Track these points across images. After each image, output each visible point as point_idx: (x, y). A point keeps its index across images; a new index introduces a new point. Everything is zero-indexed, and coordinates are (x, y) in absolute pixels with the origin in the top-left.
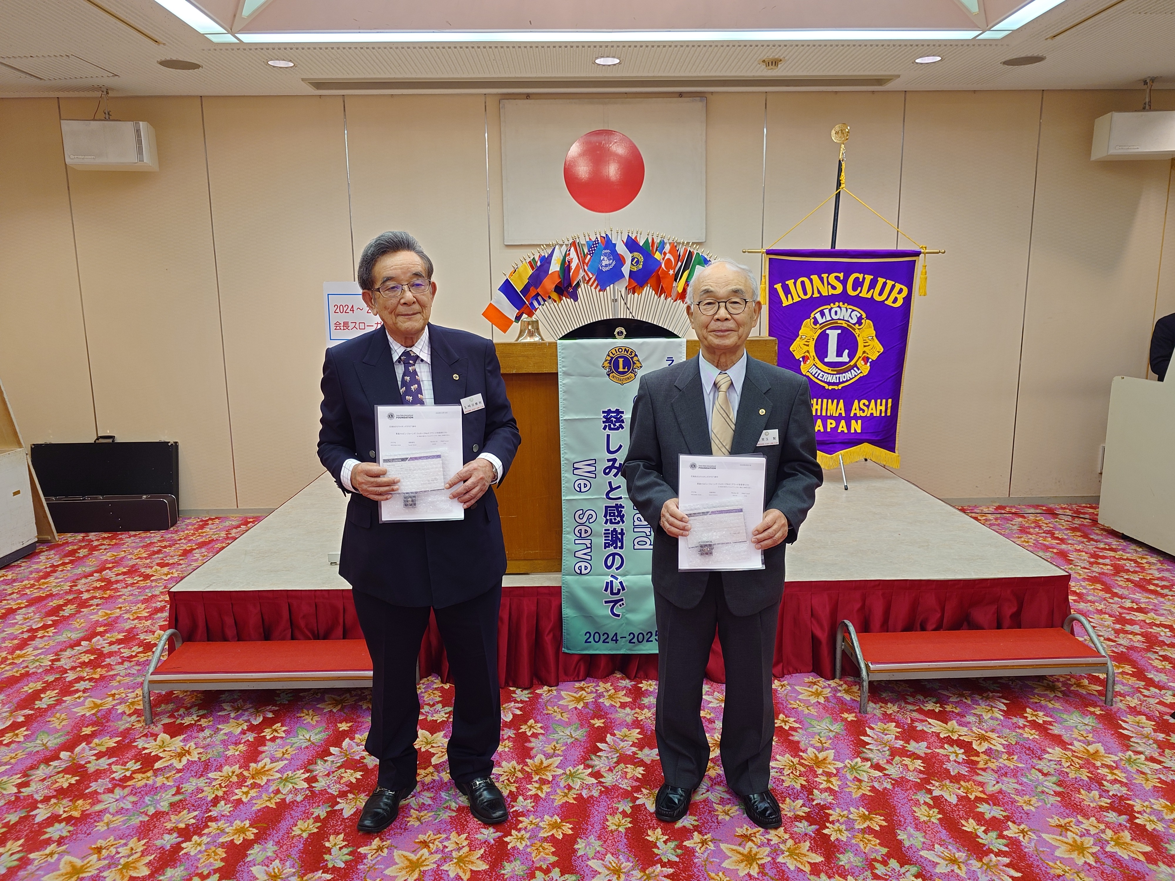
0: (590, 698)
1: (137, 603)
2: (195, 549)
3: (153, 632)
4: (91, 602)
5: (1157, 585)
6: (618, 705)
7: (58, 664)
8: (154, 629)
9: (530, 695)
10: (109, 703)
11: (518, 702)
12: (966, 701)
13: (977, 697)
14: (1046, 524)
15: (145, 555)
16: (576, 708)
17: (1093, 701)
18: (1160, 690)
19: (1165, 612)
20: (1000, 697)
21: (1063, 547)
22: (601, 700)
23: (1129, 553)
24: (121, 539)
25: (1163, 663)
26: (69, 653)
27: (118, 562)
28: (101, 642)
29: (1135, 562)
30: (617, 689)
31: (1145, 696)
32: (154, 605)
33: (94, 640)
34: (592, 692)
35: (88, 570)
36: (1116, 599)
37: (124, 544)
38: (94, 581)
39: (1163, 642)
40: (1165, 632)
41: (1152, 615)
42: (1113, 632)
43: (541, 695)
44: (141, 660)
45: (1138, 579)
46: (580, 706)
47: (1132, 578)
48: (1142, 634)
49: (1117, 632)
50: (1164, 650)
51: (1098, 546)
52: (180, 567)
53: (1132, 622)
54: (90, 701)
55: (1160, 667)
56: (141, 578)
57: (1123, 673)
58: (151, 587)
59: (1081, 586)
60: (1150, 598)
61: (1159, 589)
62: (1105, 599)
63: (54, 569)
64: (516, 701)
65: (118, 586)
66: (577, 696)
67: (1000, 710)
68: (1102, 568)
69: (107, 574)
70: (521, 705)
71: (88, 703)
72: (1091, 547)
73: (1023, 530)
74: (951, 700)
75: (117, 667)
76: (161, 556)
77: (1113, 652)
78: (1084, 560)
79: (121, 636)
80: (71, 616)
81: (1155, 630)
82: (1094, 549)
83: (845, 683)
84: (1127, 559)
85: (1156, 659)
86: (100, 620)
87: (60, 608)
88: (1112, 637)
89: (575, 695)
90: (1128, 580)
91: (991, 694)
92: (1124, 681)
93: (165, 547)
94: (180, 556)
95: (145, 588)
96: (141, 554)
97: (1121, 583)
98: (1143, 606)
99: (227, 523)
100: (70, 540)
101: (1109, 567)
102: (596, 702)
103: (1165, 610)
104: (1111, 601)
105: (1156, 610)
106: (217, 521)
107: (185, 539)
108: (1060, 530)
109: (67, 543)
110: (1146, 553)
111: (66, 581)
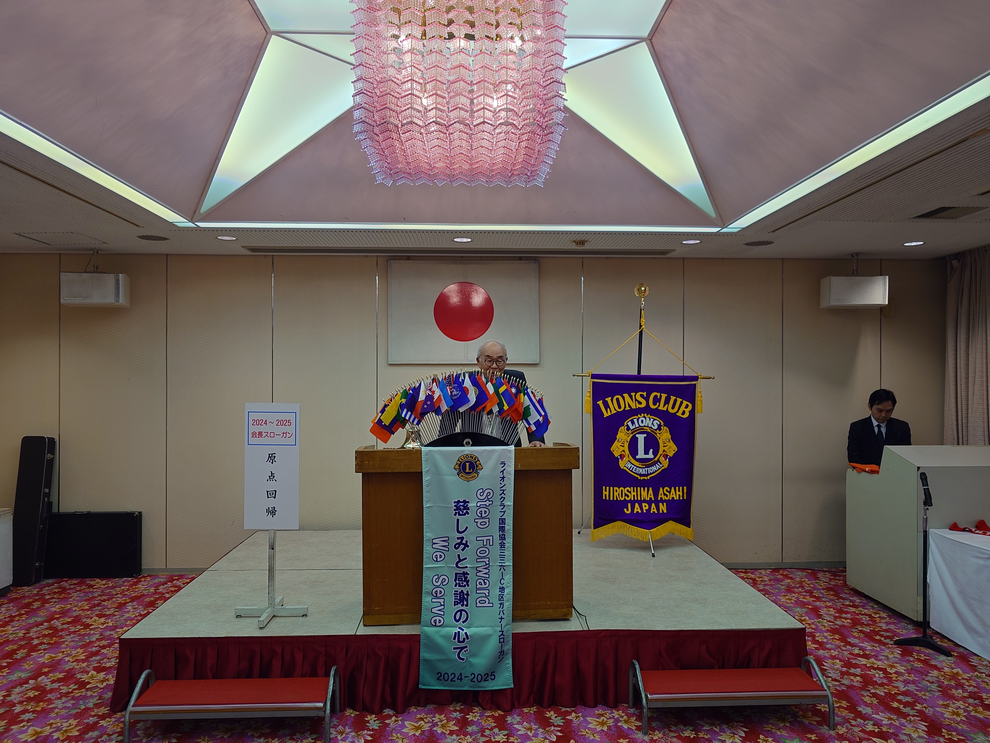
0: (426, 727)
1: (76, 648)
2: (128, 603)
3: (88, 673)
4: (40, 647)
5: (882, 636)
6: (448, 732)
7: (9, 699)
8: (88, 669)
9: (380, 725)
10: (47, 730)
11: (370, 730)
12: (715, 729)
13: (725, 727)
14: (808, 584)
15: (87, 607)
16: (414, 735)
17: (811, 729)
18: (865, 721)
19: (883, 658)
20: (741, 726)
21: (818, 603)
22: (435, 729)
23: (867, 609)
24: (69, 594)
25: (872, 699)
26: (18, 690)
27: (64, 613)
28: (46, 680)
29: (870, 616)
30: (448, 720)
31: (852, 725)
32: (90, 650)
33: (40, 679)
34: (429, 722)
35: (39, 619)
36: (848, 647)
37: (71, 597)
38: (44, 629)
39: (876, 681)
40: (879, 674)
41: (873, 660)
42: (839, 674)
43: (389, 724)
44: (77, 695)
45: (869, 631)
46: (417, 734)
47: (864, 629)
48: (861, 676)
49: (843, 674)
50: (875, 689)
51: (845, 603)
52: (115, 617)
53: (856, 666)
54: (32, 730)
55: (869, 702)
56: (82, 627)
57: (840, 707)
58: (89, 635)
59: (824, 636)
60: (874, 646)
61: (883, 639)
62: (839, 647)
63: (12, 619)
64: (369, 730)
65: (63, 633)
66: (417, 725)
67: (740, 737)
68: (843, 622)
69: (56, 623)
70: (372, 733)
71: (31, 730)
72: (839, 604)
73: (789, 590)
74: (704, 728)
75: (56, 701)
76: (100, 608)
77: (836, 690)
78: (831, 615)
79: (61, 676)
80: (23, 659)
81: (873, 672)
82: (841, 606)
83: (626, 715)
84: (865, 614)
85: (868, 696)
86: (46, 662)
87: (14, 652)
88: (838, 678)
89: (415, 724)
90: (861, 631)
91: (736, 724)
92: (839, 713)
93: (104, 601)
94: (116, 608)
95: (85, 635)
96: (84, 607)
97: (855, 634)
98: (867, 652)
99: (157, 581)
100: (27, 594)
101: (849, 621)
102: (431, 731)
103: (883, 656)
104: (844, 648)
105: (876, 656)
106: (149, 579)
107: (121, 594)
108: (819, 589)
109: (24, 597)
110: (880, 609)
111: (21, 629)
